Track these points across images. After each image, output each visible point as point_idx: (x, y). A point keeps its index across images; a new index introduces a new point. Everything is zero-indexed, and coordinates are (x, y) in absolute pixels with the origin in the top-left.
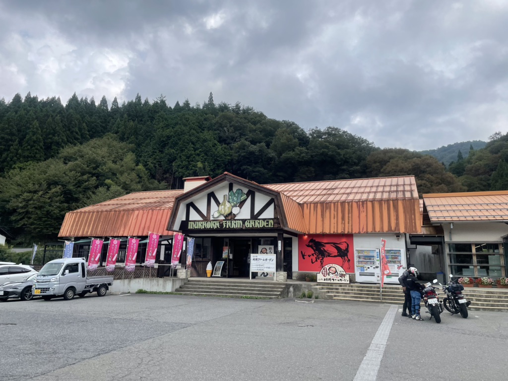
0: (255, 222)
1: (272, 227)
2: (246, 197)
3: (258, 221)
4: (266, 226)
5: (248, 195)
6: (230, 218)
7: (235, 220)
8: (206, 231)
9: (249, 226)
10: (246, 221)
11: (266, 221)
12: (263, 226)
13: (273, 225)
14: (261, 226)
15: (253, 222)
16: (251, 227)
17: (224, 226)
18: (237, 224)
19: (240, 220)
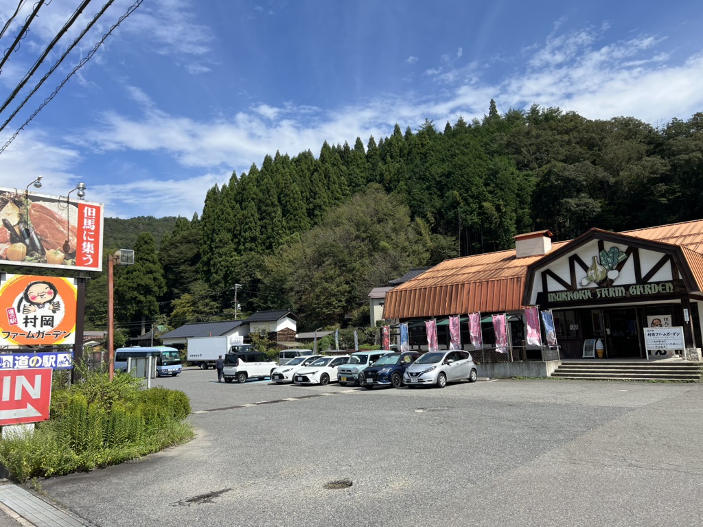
0: (643, 287)
1: (671, 291)
2: (626, 257)
3: (649, 286)
4: (662, 292)
5: (628, 253)
6: (605, 284)
7: (614, 287)
8: (572, 302)
9: (635, 293)
10: (631, 288)
11: (661, 285)
12: (657, 291)
13: (673, 289)
14: (653, 292)
15: (641, 288)
16: (639, 293)
17: (599, 296)
18: (616, 291)
19: (620, 286)
